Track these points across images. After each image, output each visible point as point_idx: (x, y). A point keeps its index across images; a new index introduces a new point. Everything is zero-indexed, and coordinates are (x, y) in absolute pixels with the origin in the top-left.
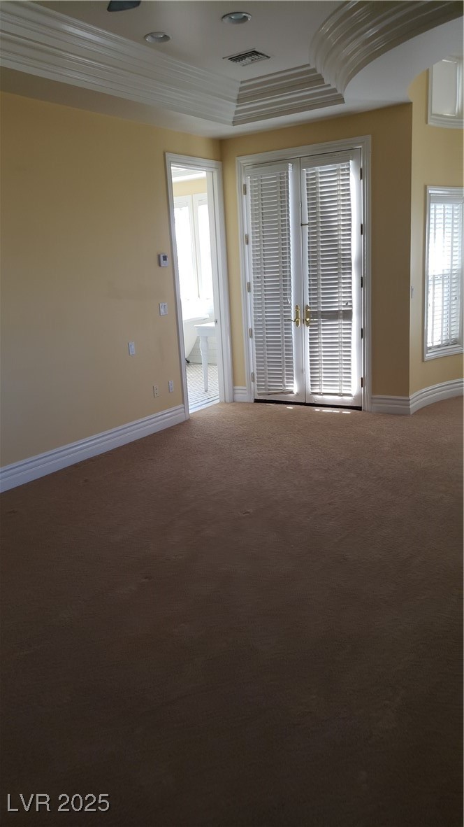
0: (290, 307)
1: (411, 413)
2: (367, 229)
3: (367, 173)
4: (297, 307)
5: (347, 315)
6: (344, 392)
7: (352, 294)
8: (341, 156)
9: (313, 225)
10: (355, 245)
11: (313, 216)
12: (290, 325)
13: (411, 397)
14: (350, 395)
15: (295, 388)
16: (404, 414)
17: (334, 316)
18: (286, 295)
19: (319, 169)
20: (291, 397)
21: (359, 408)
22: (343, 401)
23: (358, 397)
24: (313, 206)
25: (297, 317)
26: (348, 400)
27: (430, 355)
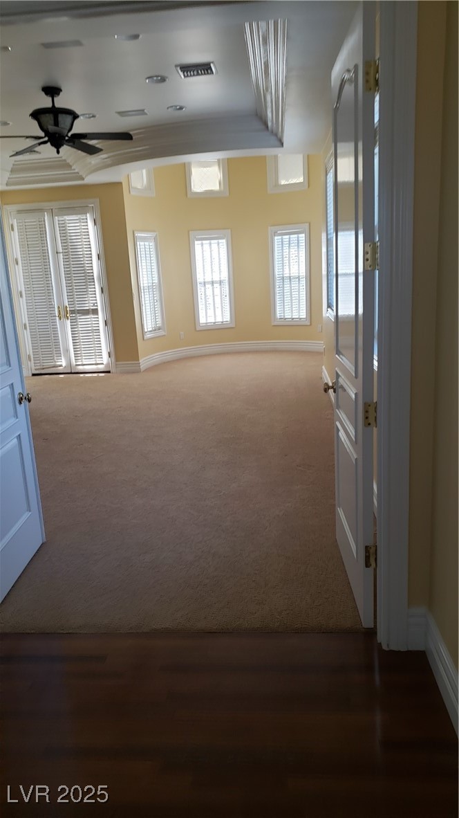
0: (54, 307)
1: (142, 370)
2: (102, 256)
3: (99, 222)
4: (59, 307)
5: (95, 312)
6: (98, 362)
7: (96, 298)
8: (82, 210)
9: (66, 254)
10: (96, 267)
11: (65, 247)
12: (56, 319)
13: (140, 361)
14: (102, 364)
15: (63, 362)
16: (138, 371)
17: (86, 312)
18: (50, 300)
19: (67, 218)
20: (60, 369)
21: (109, 372)
22: (98, 368)
23: (108, 365)
24: (64, 241)
25: (60, 314)
26: (101, 367)
27: (148, 336)
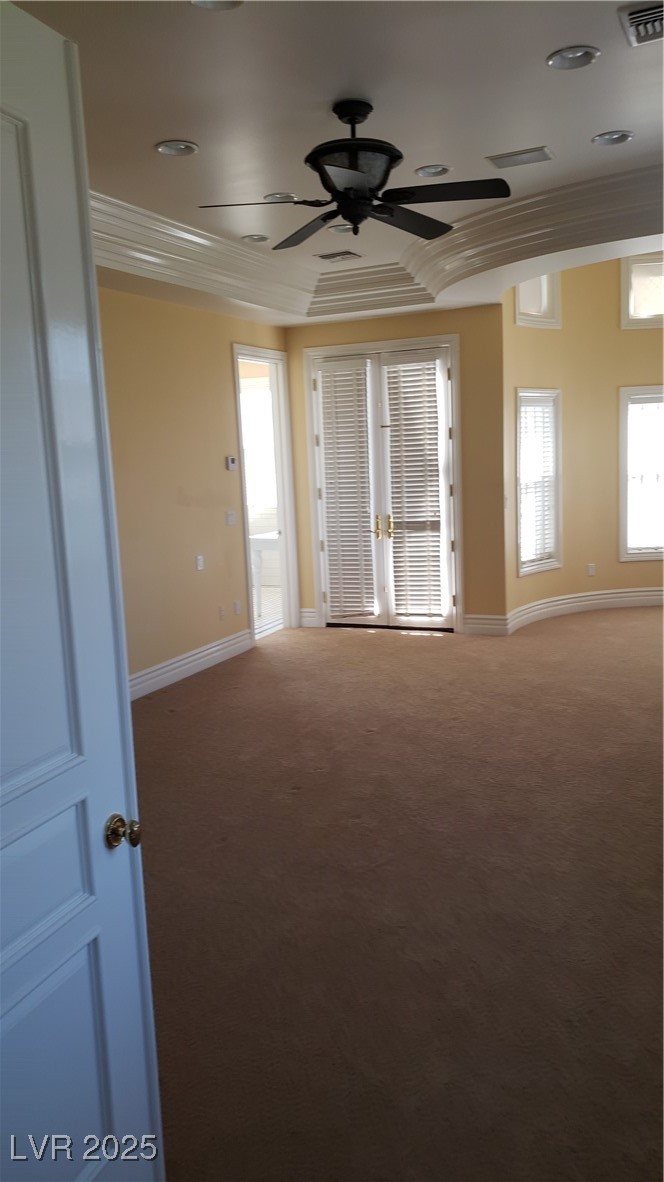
0: (369, 517)
1: (510, 632)
2: (456, 434)
3: (455, 374)
4: (377, 517)
5: (435, 526)
6: (432, 612)
7: (441, 503)
8: (428, 354)
9: (395, 428)
10: (444, 450)
11: (395, 417)
12: (369, 536)
13: (509, 615)
14: (440, 615)
15: (376, 608)
16: (501, 634)
17: (421, 526)
18: (364, 503)
19: (401, 367)
20: (370, 620)
21: (450, 630)
22: (433, 623)
23: (450, 617)
24: (394, 407)
25: (378, 528)
26: (438, 621)
27: (525, 570)
